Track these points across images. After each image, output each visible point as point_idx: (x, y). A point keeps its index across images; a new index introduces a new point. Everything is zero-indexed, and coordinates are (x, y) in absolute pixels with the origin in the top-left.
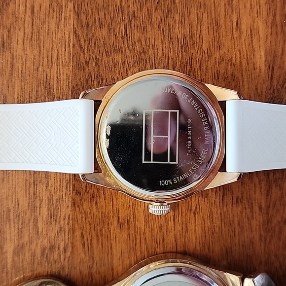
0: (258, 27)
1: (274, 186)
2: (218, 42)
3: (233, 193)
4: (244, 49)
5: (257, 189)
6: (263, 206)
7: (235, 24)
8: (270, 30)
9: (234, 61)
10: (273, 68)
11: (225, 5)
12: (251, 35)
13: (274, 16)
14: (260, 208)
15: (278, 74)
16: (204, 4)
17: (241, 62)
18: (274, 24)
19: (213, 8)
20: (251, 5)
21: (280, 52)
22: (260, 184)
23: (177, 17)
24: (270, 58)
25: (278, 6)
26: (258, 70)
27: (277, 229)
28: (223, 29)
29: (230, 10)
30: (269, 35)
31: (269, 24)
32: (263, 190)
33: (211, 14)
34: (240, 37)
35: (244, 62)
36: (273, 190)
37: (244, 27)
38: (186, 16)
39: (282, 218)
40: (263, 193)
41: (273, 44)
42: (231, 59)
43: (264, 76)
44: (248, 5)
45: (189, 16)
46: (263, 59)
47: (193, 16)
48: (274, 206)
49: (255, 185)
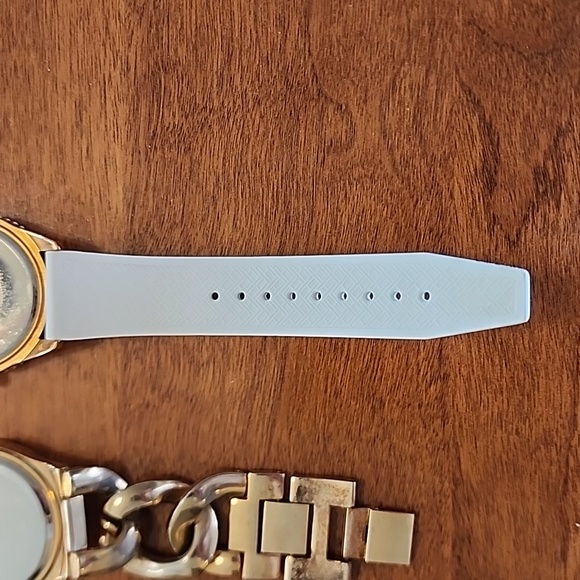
0: (115, 155)
1: (133, 358)
2: (63, 175)
3: (80, 367)
4: (96, 183)
5: (111, 362)
6: (119, 384)
7: (84, 151)
8: (130, 158)
9: (83, 199)
10: (134, 207)
11: (72, 127)
12: (106, 165)
13: (137, 140)
14: (115, 387)
15: (140, 215)
16: (46, 127)
17: (91, 200)
18: (136, 150)
19: (56, 132)
20: (106, 126)
21: (144, 186)
22: (115, 355)
23: (11, 146)
24: (130, 195)
25: (142, 126)
26: (114, 210)
27: (137, 413)
28: (69, 158)
29: (79, 134)
30: (129, 165)
31: (130, 150)
32: (119, 362)
33: (54, 138)
34: (91, 169)
35: (96, 200)
36: (132, 364)
37: (96, 155)
38: (23, 143)
39: (144, 400)
40: (119, 367)
41: (134, 176)
42: (79, 197)
43: (122, 217)
44: (102, 127)
45: (26, 143)
46: (122, 196)
47: (32, 143)
48: (133, 385)
49: (109, 356)
